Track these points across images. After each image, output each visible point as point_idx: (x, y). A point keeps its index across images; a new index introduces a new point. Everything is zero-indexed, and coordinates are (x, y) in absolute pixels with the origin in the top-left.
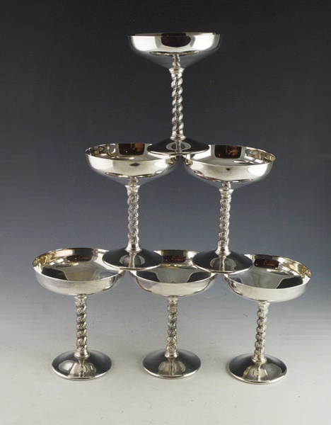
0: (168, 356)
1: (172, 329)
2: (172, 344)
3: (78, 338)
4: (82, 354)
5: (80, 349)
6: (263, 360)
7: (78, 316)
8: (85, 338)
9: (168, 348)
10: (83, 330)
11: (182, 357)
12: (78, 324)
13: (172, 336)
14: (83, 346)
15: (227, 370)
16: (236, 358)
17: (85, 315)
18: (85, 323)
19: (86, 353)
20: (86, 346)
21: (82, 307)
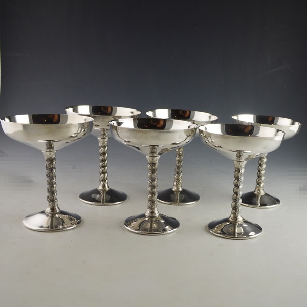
1: (178, 168)
3: (101, 174)
4: (104, 186)
5: (102, 183)
7: (101, 155)
8: (106, 175)
10: (104, 167)
12: (101, 161)
14: (104, 180)
17: (107, 155)
18: (106, 161)
19: (106, 186)
20: (107, 181)
21: (104, 147)
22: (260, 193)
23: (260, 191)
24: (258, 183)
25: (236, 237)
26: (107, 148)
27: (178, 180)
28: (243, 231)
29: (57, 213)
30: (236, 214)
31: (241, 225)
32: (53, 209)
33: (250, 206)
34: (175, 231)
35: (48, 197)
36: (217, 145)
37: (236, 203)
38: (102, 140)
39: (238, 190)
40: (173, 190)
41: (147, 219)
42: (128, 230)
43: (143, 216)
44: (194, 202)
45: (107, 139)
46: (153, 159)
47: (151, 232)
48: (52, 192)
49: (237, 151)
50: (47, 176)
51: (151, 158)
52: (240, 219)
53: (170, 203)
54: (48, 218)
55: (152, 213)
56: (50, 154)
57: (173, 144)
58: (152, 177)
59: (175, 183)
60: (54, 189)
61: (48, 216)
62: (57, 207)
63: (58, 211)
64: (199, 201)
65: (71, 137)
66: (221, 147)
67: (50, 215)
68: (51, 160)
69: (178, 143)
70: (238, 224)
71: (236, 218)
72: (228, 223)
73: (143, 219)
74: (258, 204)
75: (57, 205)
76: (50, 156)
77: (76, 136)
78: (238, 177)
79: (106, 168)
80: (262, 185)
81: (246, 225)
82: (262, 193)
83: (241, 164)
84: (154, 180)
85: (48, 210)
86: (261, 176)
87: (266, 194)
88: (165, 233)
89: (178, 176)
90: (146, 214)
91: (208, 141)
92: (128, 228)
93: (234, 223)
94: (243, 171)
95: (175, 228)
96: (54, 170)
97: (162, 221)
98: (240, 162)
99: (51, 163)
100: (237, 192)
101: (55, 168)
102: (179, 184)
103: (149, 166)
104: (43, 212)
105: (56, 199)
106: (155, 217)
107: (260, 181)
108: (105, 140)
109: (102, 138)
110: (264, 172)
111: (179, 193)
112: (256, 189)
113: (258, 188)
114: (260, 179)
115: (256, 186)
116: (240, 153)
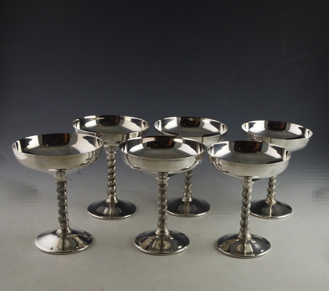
1: (188, 179)
3: (109, 187)
4: (112, 199)
5: (111, 195)
7: (109, 168)
8: (115, 187)
10: (113, 180)
12: (109, 175)
13: (188, 184)
14: (113, 193)
17: (115, 168)
18: (115, 174)
19: (115, 199)
20: (115, 194)
21: (113, 160)
22: (272, 202)
23: (271, 200)
24: (270, 193)
25: (245, 255)
26: (115, 161)
27: (187, 191)
28: (252, 251)
29: (68, 234)
30: (244, 232)
31: (249, 242)
32: (64, 231)
33: (261, 216)
34: (185, 250)
35: (59, 219)
36: (224, 170)
37: (245, 221)
38: (110, 154)
39: (246, 209)
40: (183, 200)
41: (157, 237)
42: (139, 249)
43: (153, 234)
44: (205, 213)
45: (115, 152)
46: (163, 181)
47: (161, 252)
48: (63, 213)
49: (245, 177)
50: (58, 198)
51: (161, 180)
52: (249, 236)
53: (180, 215)
54: (59, 238)
55: (163, 232)
56: (61, 178)
57: (183, 170)
58: (162, 198)
59: (185, 194)
60: (66, 211)
61: (59, 236)
62: (68, 229)
63: (69, 232)
64: (210, 211)
65: (83, 164)
66: (228, 172)
67: (61, 236)
68: (62, 184)
69: (187, 168)
70: (246, 241)
71: (244, 236)
72: (238, 240)
73: (153, 237)
74: (269, 215)
75: (69, 226)
76: (61, 180)
77: (88, 163)
78: (246, 196)
79: (115, 180)
80: (273, 194)
81: (255, 242)
82: (274, 202)
83: (249, 184)
84: (164, 200)
85: (59, 231)
86: (273, 186)
87: (278, 203)
88: (175, 252)
89: (188, 187)
90: (156, 233)
91: (216, 163)
92: (138, 247)
93: (243, 241)
94: (250, 190)
95: (185, 246)
96: (65, 193)
97: (172, 238)
98: (248, 183)
99: (62, 186)
100: (245, 211)
101: (66, 191)
102: (190, 195)
103: (158, 187)
104: (54, 233)
105: (68, 220)
106: (165, 236)
107: (271, 190)
108: (113, 154)
109: (110, 152)
110: (275, 181)
111: (189, 203)
112: (267, 198)
113: (269, 197)
114: (272, 188)
115: (268, 195)
116: (247, 177)
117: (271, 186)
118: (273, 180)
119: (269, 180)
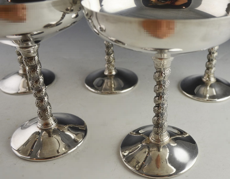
0: (106, 73)
2: (109, 62)
6: (213, 80)
9: (106, 66)
11: (120, 75)
13: (108, 54)
15: (178, 87)
16: (187, 78)
22: (210, 80)
23: (209, 78)
24: (208, 69)
49: (156, 50)
80: (212, 71)
86: (212, 60)
87: (218, 81)
89: (109, 57)
107: (210, 66)
110: (216, 54)
111: (113, 76)
112: (205, 75)
113: (207, 74)
114: (211, 64)
115: (205, 72)
116: (161, 51)
117: (210, 60)
118: (213, 53)
119: (208, 53)
